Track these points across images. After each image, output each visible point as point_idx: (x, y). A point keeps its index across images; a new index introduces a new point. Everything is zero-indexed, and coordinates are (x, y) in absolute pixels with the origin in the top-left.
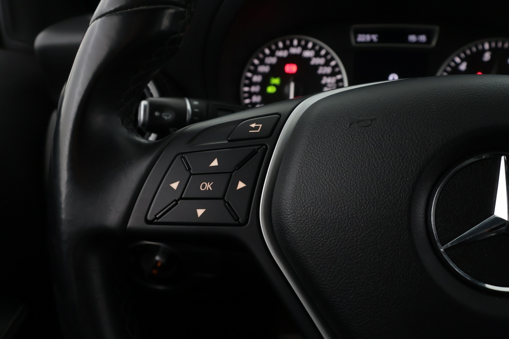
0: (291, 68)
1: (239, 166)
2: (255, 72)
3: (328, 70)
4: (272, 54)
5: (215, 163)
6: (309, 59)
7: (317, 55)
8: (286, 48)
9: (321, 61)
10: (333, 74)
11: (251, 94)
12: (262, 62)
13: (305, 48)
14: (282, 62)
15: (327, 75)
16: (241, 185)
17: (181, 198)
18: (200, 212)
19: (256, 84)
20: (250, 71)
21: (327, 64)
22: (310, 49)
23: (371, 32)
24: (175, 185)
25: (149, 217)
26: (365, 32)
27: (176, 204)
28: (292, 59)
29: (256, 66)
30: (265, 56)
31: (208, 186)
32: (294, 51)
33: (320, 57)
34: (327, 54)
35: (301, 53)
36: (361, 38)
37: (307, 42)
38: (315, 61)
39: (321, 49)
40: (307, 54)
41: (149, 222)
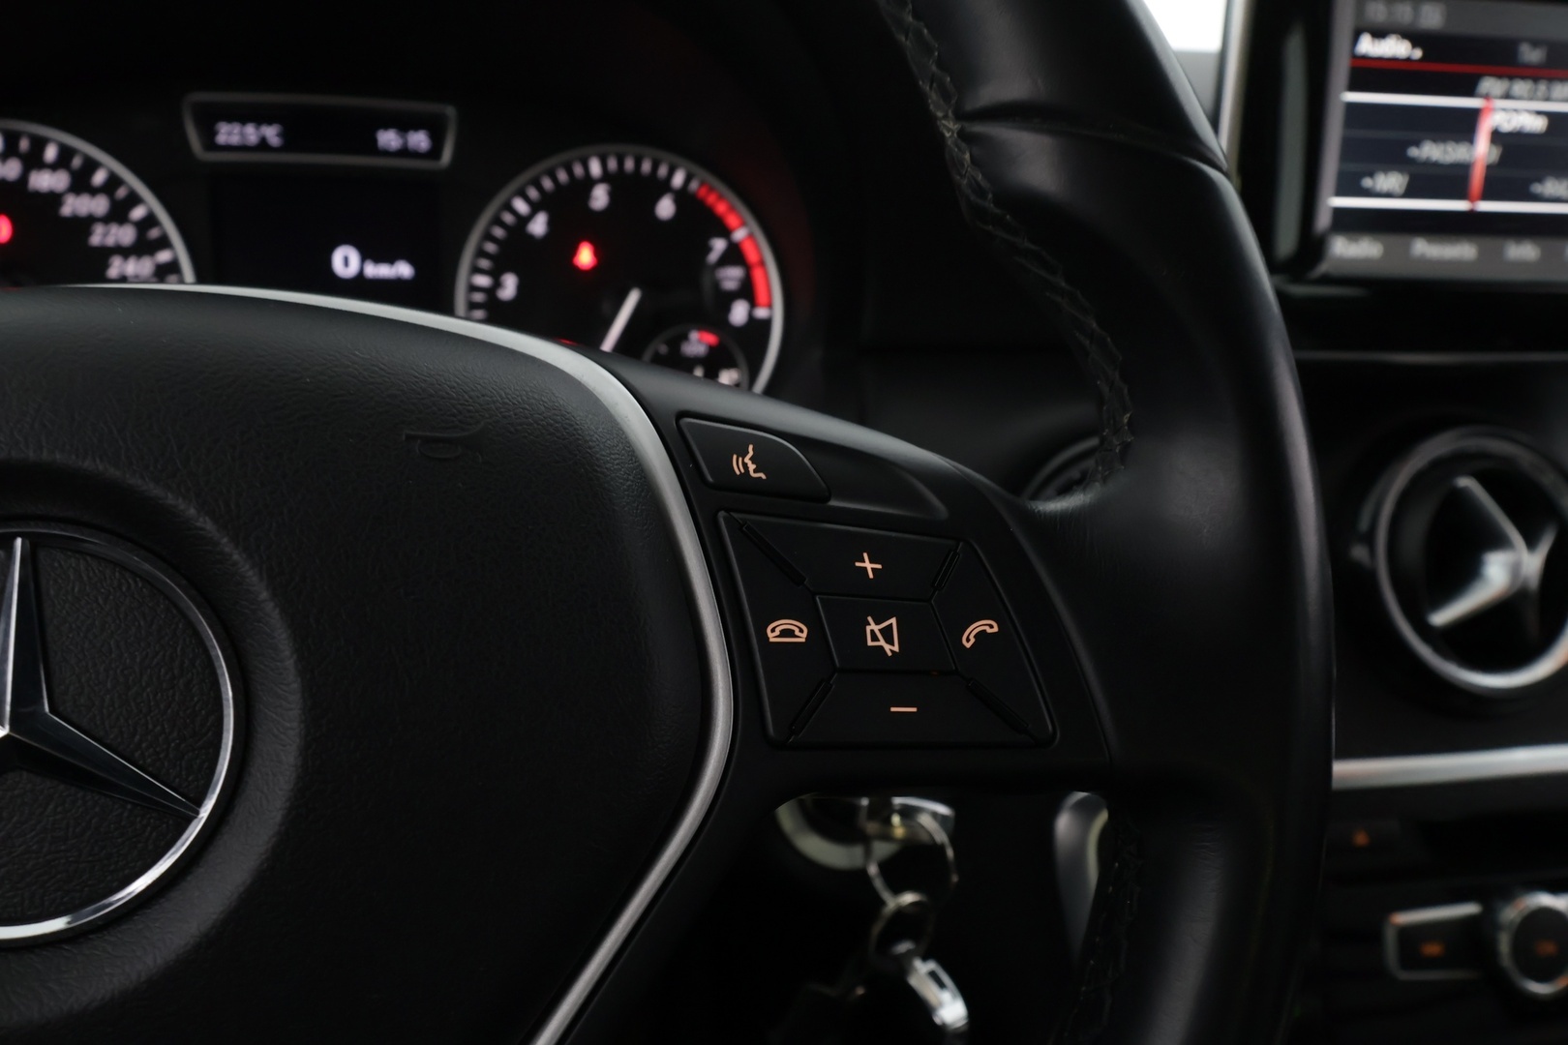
3: (125, 235)
6: (54, 199)
7: (81, 184)
9: (99, 205)
10: (143, 247)
13: (33, 162)
15: (125, 252)
21: (118, 213)
22: (54, 167)
23: (260, 118)
26: (242, 116)
33: (94, 192)
34: (114, 181)
35: (24, 179)
36: (229, 134)
37: (39, 144)
38: (76, 205)
39: (91, 166)
40: (44, 181)
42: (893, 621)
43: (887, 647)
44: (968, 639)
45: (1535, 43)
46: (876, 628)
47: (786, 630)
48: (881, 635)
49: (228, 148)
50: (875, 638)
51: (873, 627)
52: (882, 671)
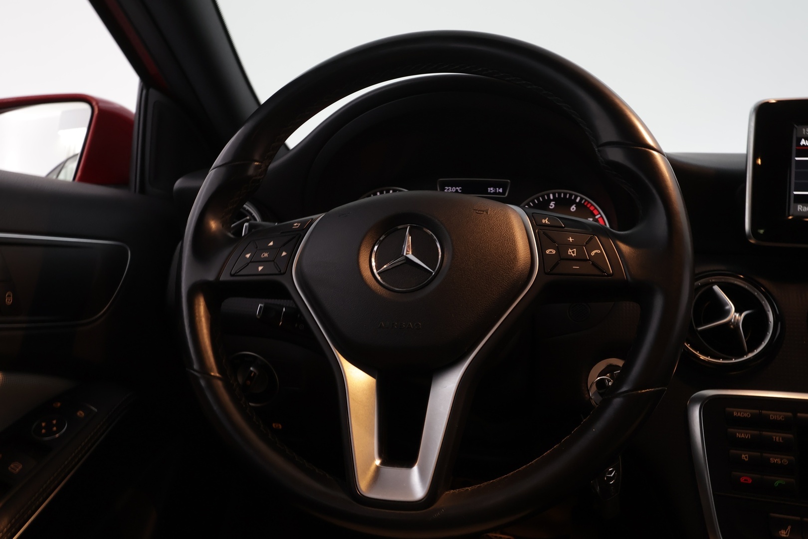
1: (284, 245)
5: (271, 244)
16: (284, 254)
17: (251, 262)
18: (260, 268)
24: (248, 256)
25: (233, 272)
27: (248, 265)
31: (266, 255)
41: (232, 275)
42: (575, 250)
43: (573, 255)
44: (593, 253)
46: (571, 251)
47: (551, 251)
48: (572, 252)
50: (570, 253)
51: (570, 250)
52: (571, 259)
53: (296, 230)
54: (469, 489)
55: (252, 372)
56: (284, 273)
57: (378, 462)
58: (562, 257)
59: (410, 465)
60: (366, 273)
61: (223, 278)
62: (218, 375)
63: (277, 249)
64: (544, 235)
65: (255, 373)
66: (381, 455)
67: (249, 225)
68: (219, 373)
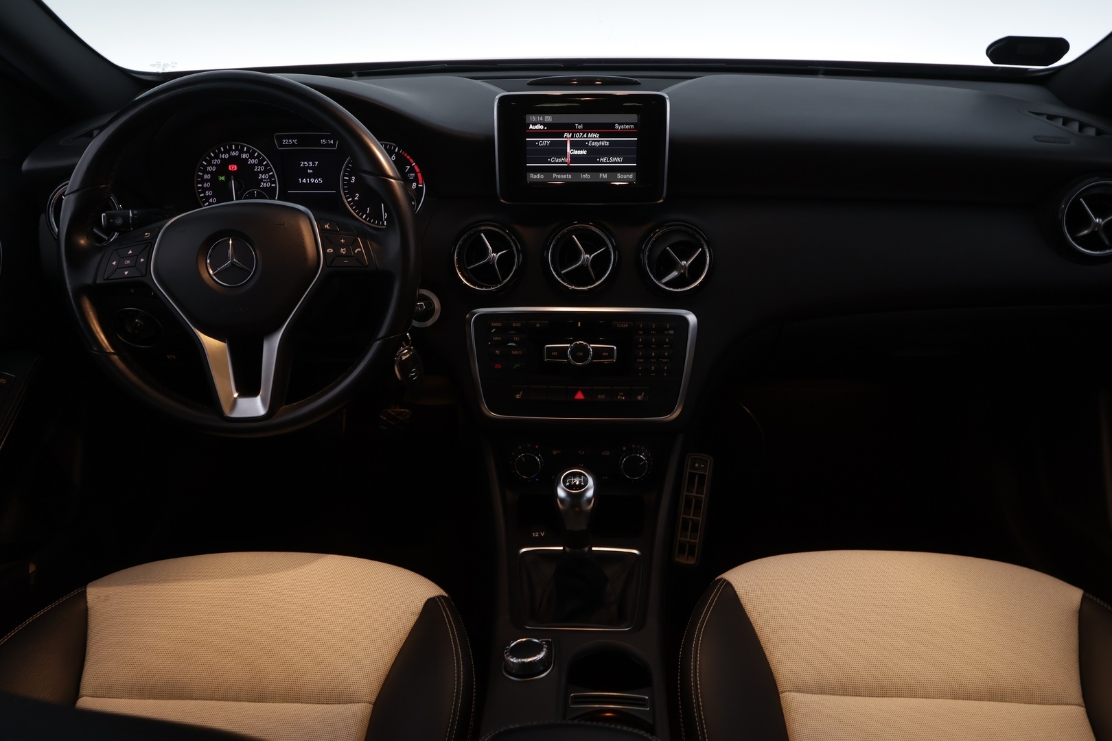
0: (233, 168)
1: (141, 252)
2: (206, 172)
3: (262, 168)
4: (217, 157)
5: (130, 252)
6: (246, 160)
7: (252, 157)
8: (226, 151)
9: (256, 161)
10: (266, 172)
11: (204, 190)
12: (210, 164)
13: (242, 152)
14: (226, 163)
15: (262, 173)
16: (142, 260)
17: (117, 268)
18: (126, 273)
19: (207, 181)
20: (201, 171)
21: (260, 164)
22: (246, 153)
23: (292, 137)
24: (114, 263)
25: (105, 278)
26: (288, 137)
27: (116, 271)
28: (233, 160)
29: (205, 167)
30: (211, 158)
32: (233, 154)
33: (255, 158)
34: (259, 155)
35: (240, 155)
36: (285, 142)
37: (243, 147)
38: (251, 161)
39: (254, 152)
40: (244, 156)
41: (105, 280)
42: (345, 249)
43: (344, 253)
44: (356, 251)
45: (580, 124)
47: (330, 250)
48: (343, 251)
49: (286, 146)
52: (342, 255)
53: (147, 239)
54: (295, 404)
55: (137, 323)
56: (145, 275)
57: (236, 395)
58: (337, 254)
59: (255, 395)
60: (205, 276)
61: (99, 281)
62: (112, 351)
63: (135, 257)
64: (328, 239)
65: (140, 324)
66: (237, 390)
67: (106, 214)
68: (113, 350)
